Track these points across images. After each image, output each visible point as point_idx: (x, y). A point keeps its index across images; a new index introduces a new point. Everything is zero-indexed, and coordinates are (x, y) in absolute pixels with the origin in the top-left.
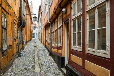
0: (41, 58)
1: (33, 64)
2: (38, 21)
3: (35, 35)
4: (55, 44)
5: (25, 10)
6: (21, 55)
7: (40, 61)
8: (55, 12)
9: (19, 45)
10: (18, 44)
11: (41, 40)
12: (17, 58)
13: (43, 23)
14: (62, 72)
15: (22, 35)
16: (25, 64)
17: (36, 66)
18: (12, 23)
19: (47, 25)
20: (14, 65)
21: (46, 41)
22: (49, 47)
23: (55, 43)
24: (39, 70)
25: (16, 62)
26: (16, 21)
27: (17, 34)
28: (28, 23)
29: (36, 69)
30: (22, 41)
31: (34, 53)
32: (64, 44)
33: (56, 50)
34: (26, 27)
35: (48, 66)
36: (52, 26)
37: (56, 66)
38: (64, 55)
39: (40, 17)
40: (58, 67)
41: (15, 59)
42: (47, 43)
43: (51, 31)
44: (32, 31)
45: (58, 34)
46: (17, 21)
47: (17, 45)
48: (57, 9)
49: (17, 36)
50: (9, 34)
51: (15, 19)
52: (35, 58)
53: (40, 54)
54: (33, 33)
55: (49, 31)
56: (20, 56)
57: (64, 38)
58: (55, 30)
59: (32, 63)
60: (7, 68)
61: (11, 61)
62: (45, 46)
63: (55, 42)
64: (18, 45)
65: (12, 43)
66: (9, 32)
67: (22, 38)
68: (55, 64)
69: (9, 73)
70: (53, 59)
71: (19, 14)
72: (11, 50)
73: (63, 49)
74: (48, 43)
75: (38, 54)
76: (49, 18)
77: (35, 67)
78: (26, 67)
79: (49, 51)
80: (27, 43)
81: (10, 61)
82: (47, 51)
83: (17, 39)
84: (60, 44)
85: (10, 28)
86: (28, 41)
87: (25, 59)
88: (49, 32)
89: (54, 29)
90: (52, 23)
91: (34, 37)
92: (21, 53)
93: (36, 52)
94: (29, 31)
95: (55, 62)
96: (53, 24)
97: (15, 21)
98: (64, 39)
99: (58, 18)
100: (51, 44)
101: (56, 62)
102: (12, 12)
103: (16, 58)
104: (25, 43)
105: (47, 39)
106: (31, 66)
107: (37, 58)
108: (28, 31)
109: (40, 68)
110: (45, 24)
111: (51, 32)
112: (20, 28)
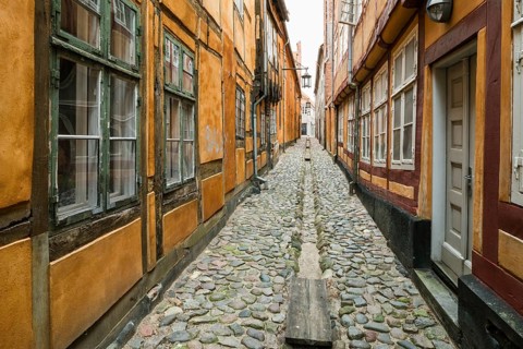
0: (324, 201)
1: (295, 229)
2: (316, 92)
3: (309, 127)
4: (374, 156)
5: (279, 55)
6: (262, 186)
7: (319, 216)
8: (380, 36)
9: (257, 157)
10: (253, 151)
11: (323, 141)
12: (248, 199)
13: (330, 93)
14: (420, 290)
15: (267, 126)
16: (267, 226)
17: (305, 233)
18: (226, 82)
19: (343, 95)
20: (227, 231)
21: (339, 144)
22: (350, 164)
23: (374, 152)
24: (318, 257)
25: (241, 214)
26: (246, 83)
27: (248, 123)
28: (288, 95)
29: (303, 253)
30: (269, 144)
31: (303, 182)
32: (430, 163)
33: (378, 181)
34: (283, 103)
35: (349, 241)
36: (360, 96)
37: (386, 250)
38: (430, 213)
39: (322, 78)
40: (392, 254)
41: (238, 204)
42: (341, 150)
43: (358, 111)
44: (300, 117)
45: (393, 119)
46: (250, 82)
47: (251, 155)
48: (388, 21)
49: (247, 129)
50: (209, 122)
51: (242, 73)
52: (306, 200)
53: (319, 185)
54: (303, 121)
55: (349, 112)
56: (257, 191)
57: (430, 136)
58: (376, 105)
59: (294, 220)
60: (194, 249)
61: (220, 215)
62: (336, 160)
63: (377, 150)
64: (253, 157)
65: (222, 153)
66: (208, 111)
67: (268, 135)
68: (377, 232)
69: (196, 274)
70: (365, 211)
71: (257, 61)
72: (219, 178)
73: (423, 186)
74: (346, 151)
75: (314, 183)
76: (349, 70)
77: (302, 242)
78: (270, 240)
79: (349, 178)
80: (283, 148)
81: (215, 217)
82: (343, 176)
83: (248, 139)
84: (402, 160)
85: (215, 98)
86: (290, 144)
87: (271, 202)
88: (351, 118)
89: (371, 105)
90: (361, 84)
91: (304, 133)
92: (262, 182)
93: (309, 178)
94: (290, 116)
95: (374, 224)
96: (368, 85)
97: (239, 81)
98: (430, 141)
99: (389, 59)
100: (359, 156)
101: (379, 226)
102: (225, 46)
103: (243, 200)
104: (276, 148)
105: (341, 139)
106: (287, 238)
107: (312, 200)
108: (288, 117)
109: (321, 250)
110: (336, 93)
111: (359, 116)
112: (260, 103)
